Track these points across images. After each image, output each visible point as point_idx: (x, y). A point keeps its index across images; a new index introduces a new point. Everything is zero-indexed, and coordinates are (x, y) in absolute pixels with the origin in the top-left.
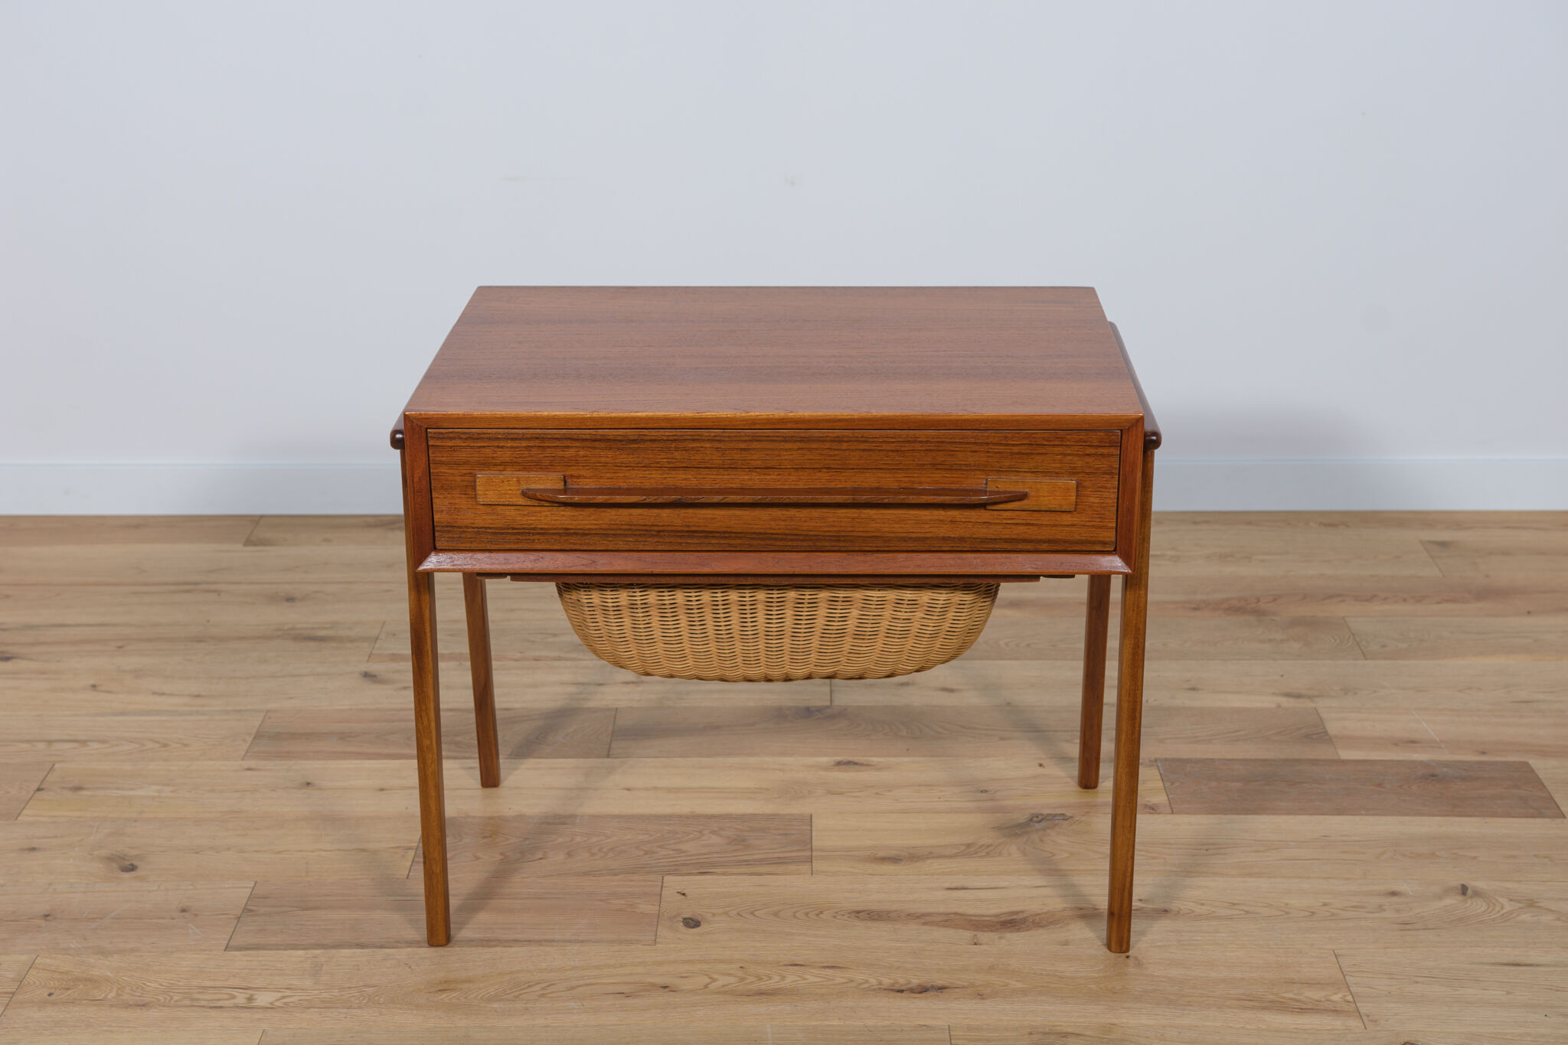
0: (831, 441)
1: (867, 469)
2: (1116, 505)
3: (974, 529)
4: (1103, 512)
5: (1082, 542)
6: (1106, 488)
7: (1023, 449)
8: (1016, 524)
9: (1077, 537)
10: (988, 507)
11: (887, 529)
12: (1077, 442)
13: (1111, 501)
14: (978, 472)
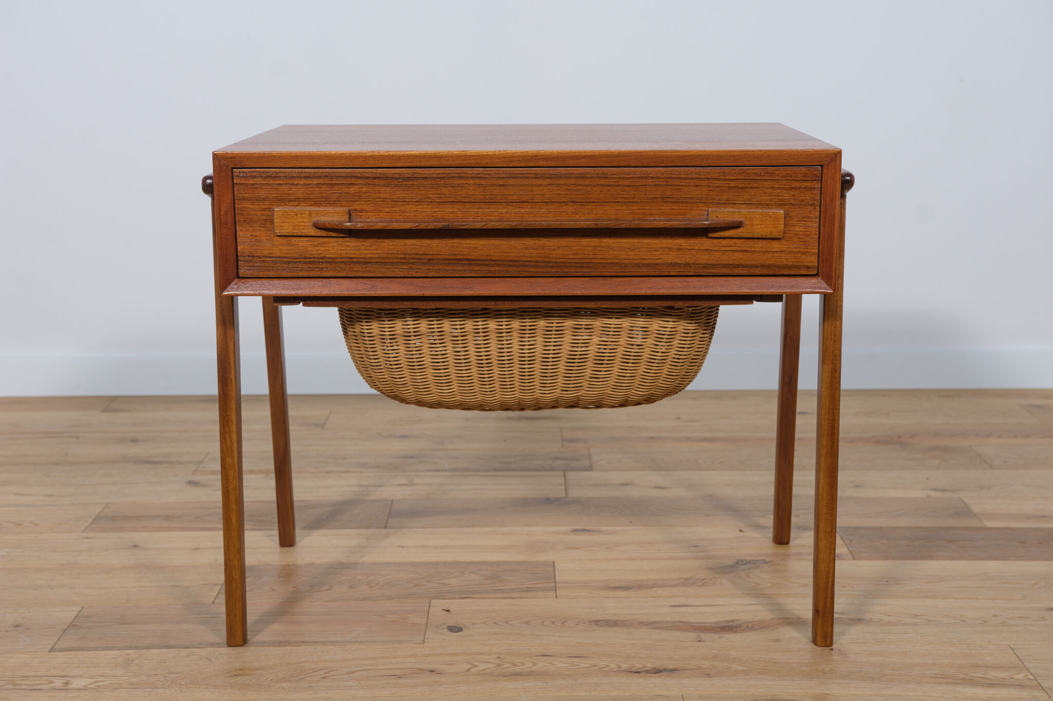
0: (576, 178)
1: (607, 202)
2: (818, 233)
3: (697, 256)
4: (807, 239)
5: (789, 267)
6: (809, 217)
7: (740, 184)
8: (733, 251)
9: (786, 262)
10: (710, 235)
11: (623, 257)
12: (784, 177)
13: (813, 230)
14: (701, 205)
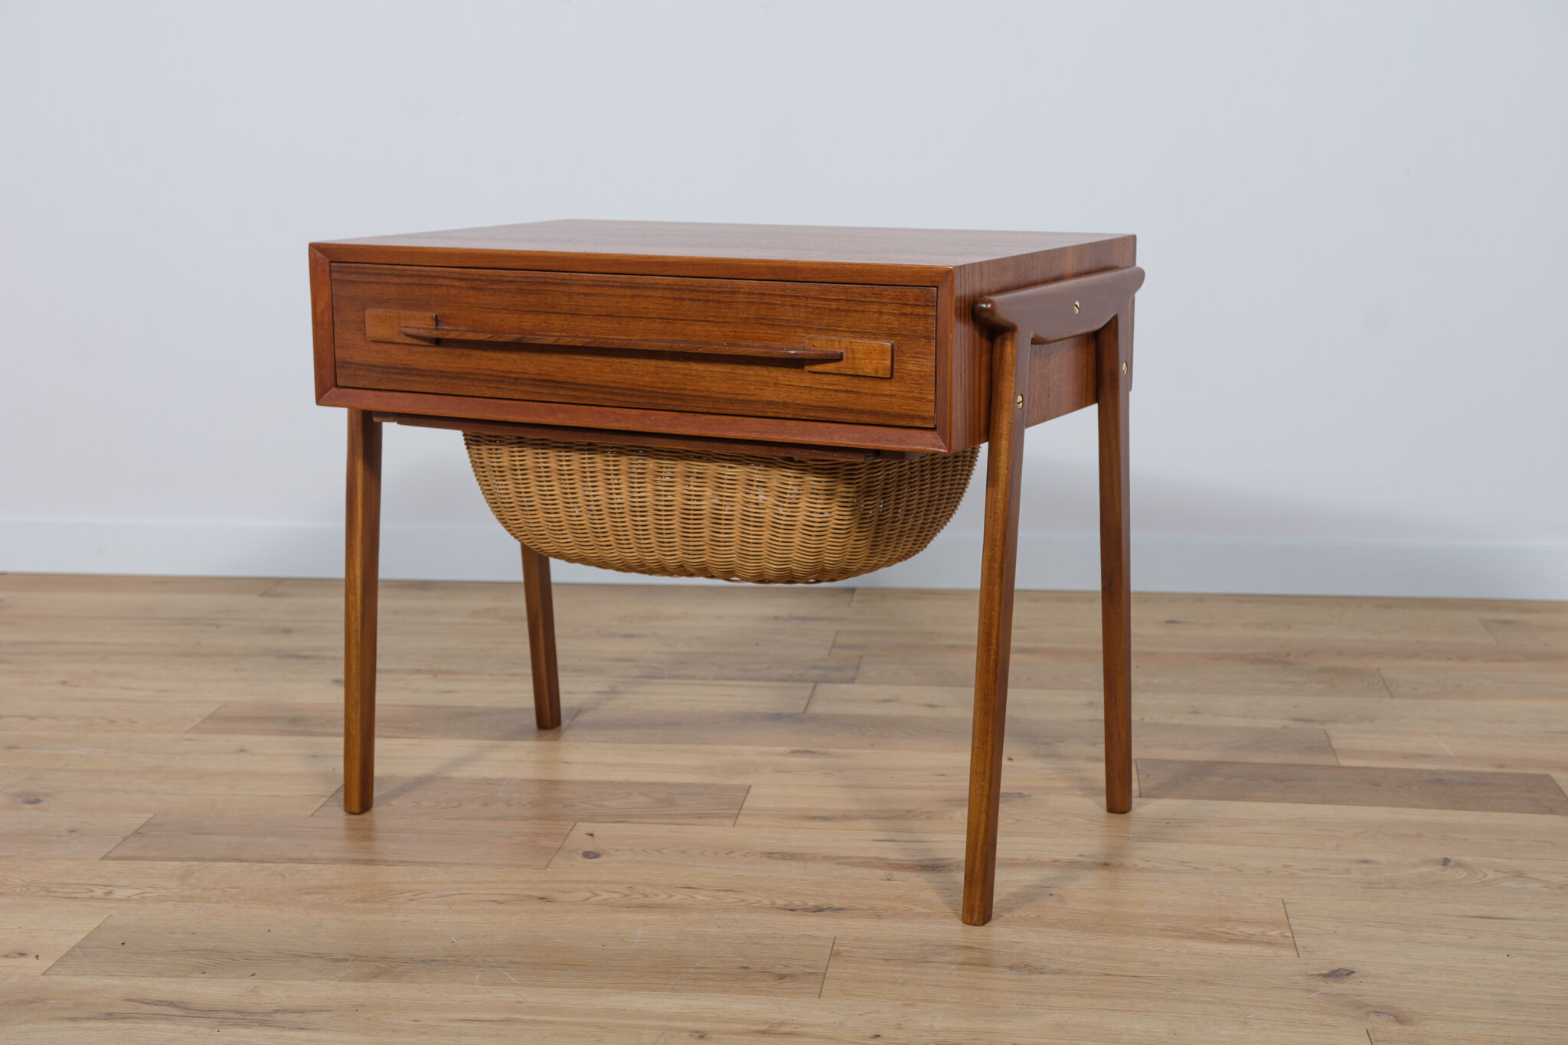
0: (663, 289)
1: (697, 321)
2: (934, 374)
3: (797, 394)
4: (922, 382)
5: (901, 416)
6: (924, 354)
7: (843, 306)
8: (837, 391)
9: (896, 410)
10: (807, 368)
11: (715, 389)
12: (893, 299)
13: (928, 370)
14: (799, 330)
